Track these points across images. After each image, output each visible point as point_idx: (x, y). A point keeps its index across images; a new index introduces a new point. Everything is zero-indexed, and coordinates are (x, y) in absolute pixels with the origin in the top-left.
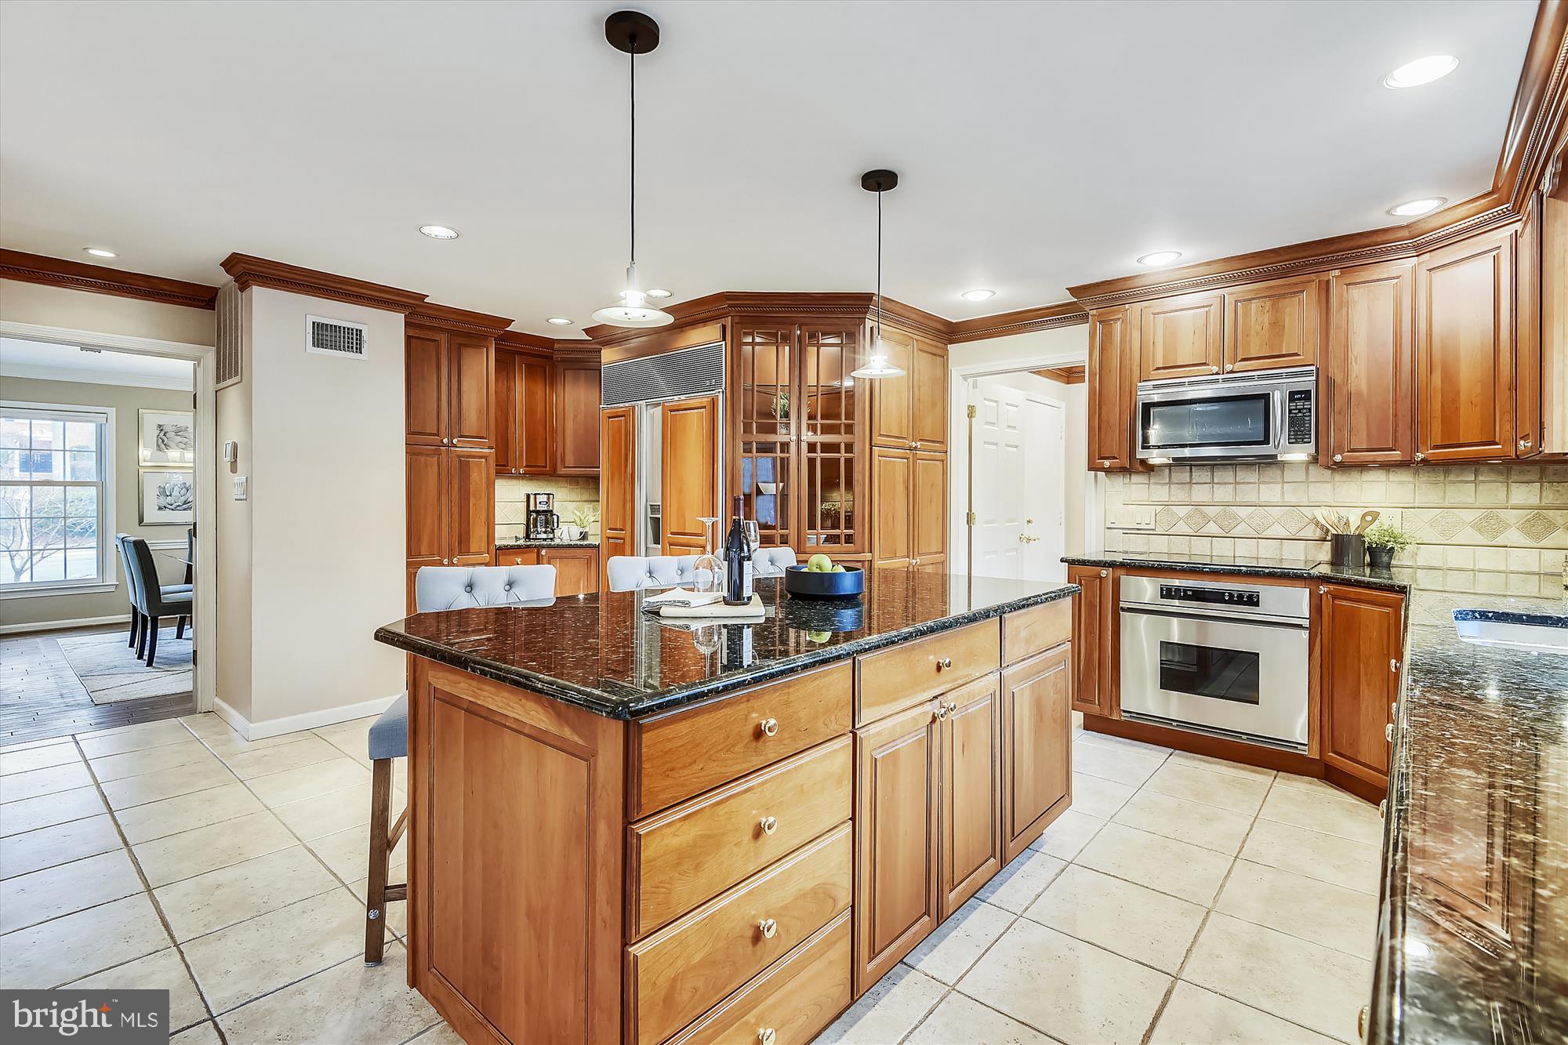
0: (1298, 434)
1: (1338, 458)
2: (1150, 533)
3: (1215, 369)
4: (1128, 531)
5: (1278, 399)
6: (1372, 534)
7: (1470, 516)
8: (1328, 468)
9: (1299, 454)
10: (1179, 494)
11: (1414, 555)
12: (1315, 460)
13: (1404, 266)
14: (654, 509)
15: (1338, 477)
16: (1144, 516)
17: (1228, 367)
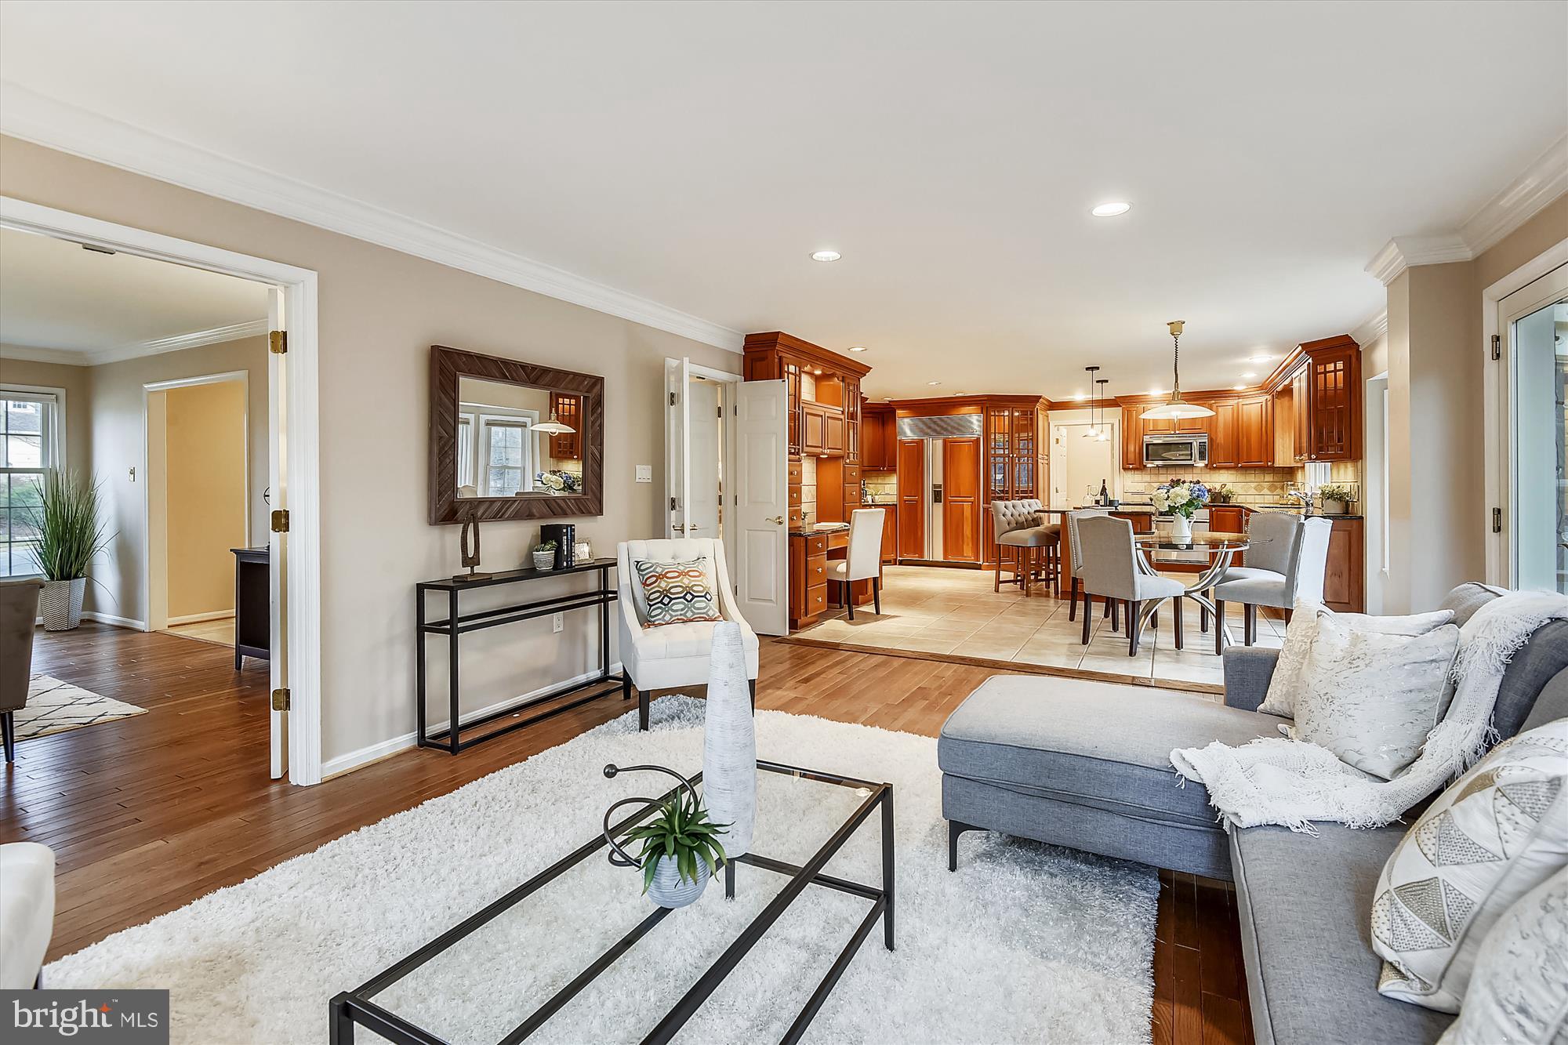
0: (1202, 457)
1: (1215, 465)
2: (1143, 494)
3: (1172, 432)
4: (1133, 493)
5: (1195, 445)
6: (1224, 492)
7: (1253, 485)
8: (1210, 469)
9: (1201, 464)
10: (1154, 478)
11: (1236, 499)
12: (1206, 465)
13: (1232, 402)
14: (935, 486)
15: (1212, 472)
16: (1141, 487)
17: (1177, 432)
